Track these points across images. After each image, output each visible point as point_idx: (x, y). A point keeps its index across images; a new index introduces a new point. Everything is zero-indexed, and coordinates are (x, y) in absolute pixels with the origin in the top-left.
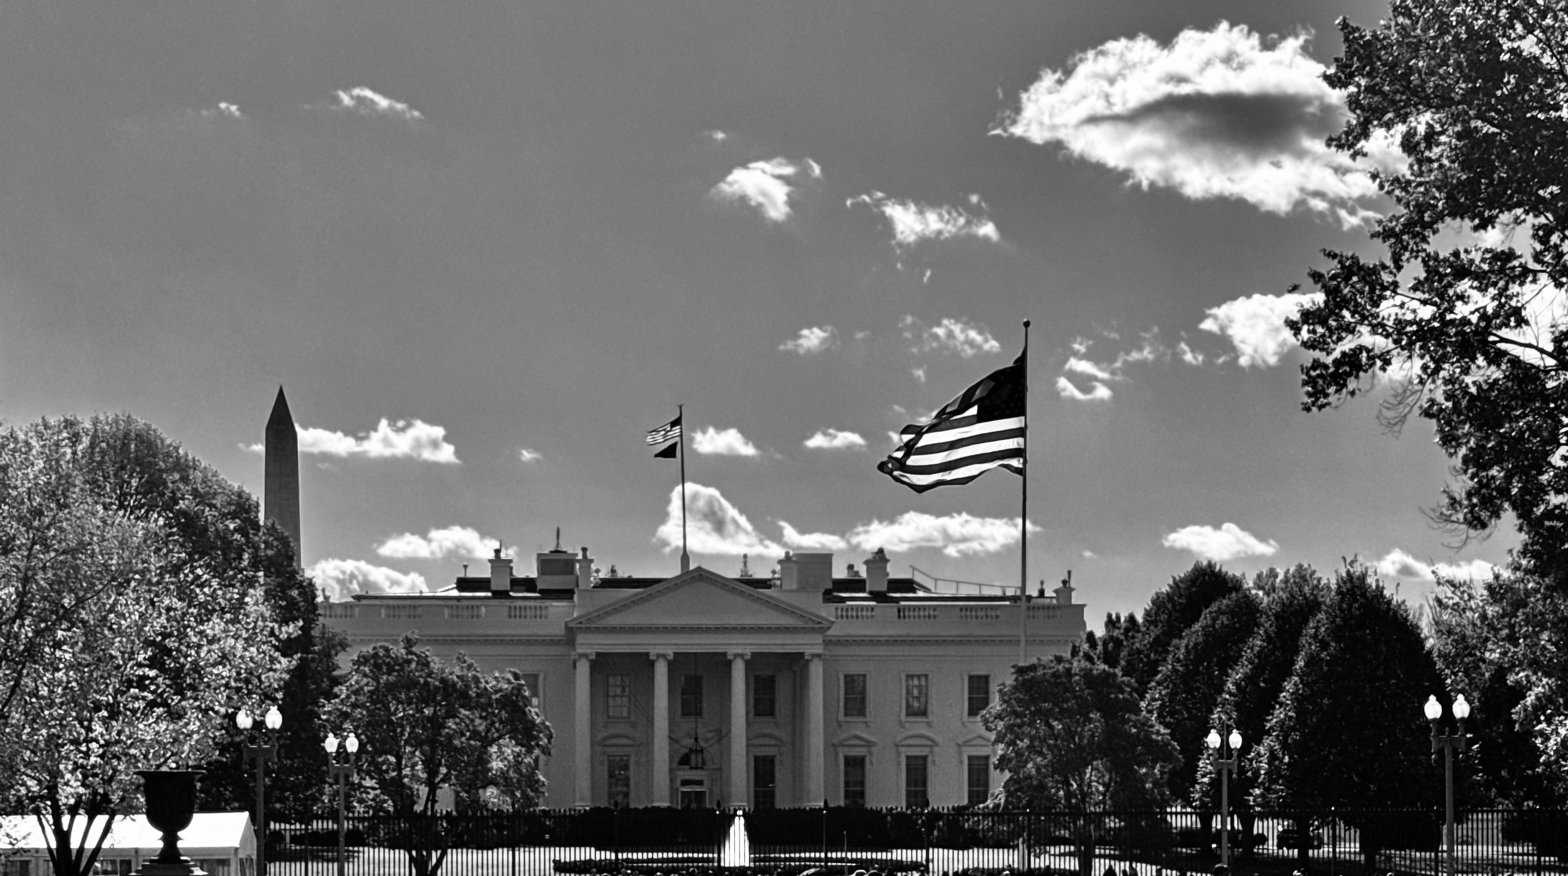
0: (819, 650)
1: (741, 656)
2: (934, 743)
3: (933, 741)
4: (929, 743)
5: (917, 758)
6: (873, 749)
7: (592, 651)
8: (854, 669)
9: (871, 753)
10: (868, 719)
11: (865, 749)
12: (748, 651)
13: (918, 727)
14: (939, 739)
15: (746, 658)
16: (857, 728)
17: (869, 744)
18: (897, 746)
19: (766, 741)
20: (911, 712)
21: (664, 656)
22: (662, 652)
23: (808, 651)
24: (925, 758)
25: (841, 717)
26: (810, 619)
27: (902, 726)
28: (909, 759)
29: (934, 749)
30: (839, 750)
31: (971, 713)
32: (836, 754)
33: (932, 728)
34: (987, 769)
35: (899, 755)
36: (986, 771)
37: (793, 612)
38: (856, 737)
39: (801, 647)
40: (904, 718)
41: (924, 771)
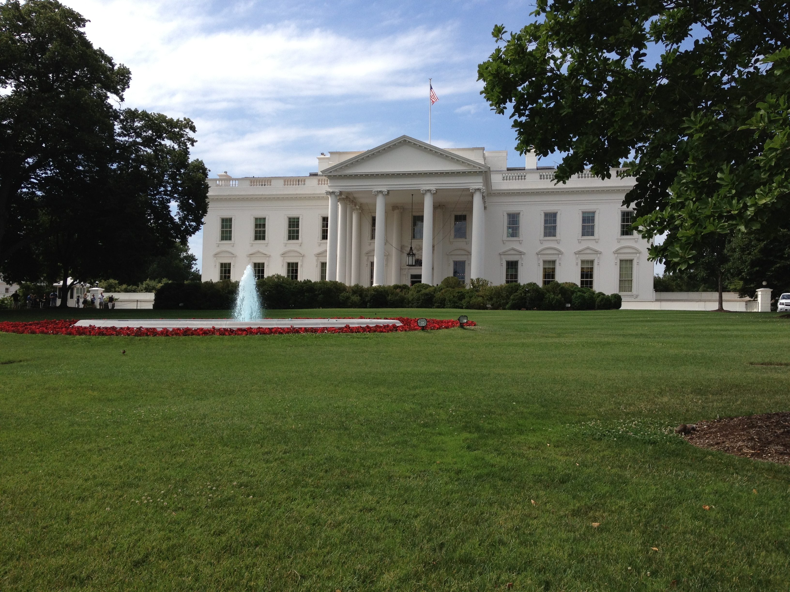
0: (480, 186)
1: (429, 191)
2: (560, 253)
3: (560, 251)
4: (556, 252)
5: (549, 262)
6: (522, 256)
7: (337, 190)
8: (513, 209)
9: (522, 259)
10: (521, 239)
11: (519, 257)
12: (433, 188)
13: (550, 243)
14: (562, 250)
15: (432, 192)
16: (513, 244)
17: (521, 253)
18: (537, 254)
19: (460, 252)
20: (547, 234)
21: (381, 192)
22: (379, 189)
23: (472, 187)
24: (554, 262)
25: (505, 238)
26: (474, 166)
27: (541, 242)
28: (545, 262)
29: (560, 256)
30: (502, 256)
31: (583, 235)
32: (501, 259)
33: (558, 243)
34: (593, 268)
35: (539, 259)
36: (592, 269)
37: (463, 162)
38: (513, 249)
39: (468, 185)
40: (542, 237)
41: (554, 269)
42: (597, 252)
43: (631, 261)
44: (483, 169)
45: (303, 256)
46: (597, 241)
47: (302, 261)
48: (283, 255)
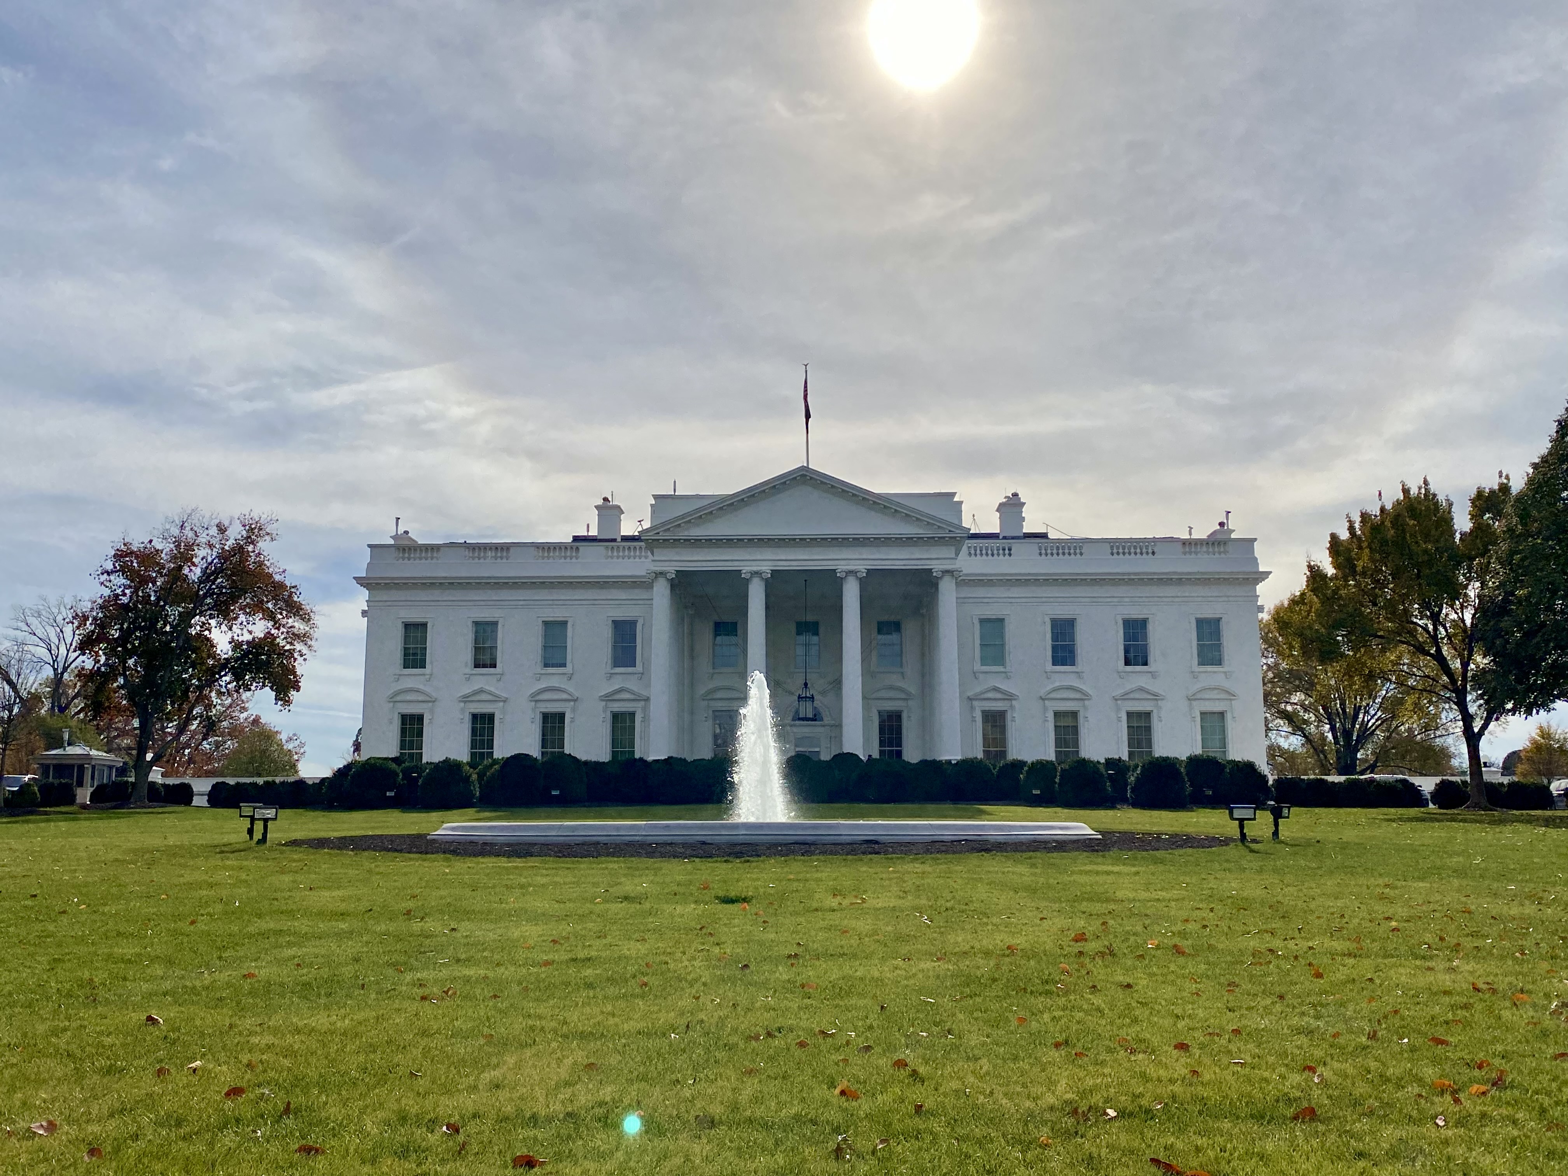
0: (952, 566)
1: (853, 573)
2: (1085, 697)
3: (1085, 694)
4: (1078, 696)
5: (1066, 712)
6: (1014, 702)
7: (671, 569)
8: (991, 612)
9: (1013, 708)
10: (1008, 669)
11: (1007, 703)
12: (862, 567)
13: (1064, 676)
14: (1091, 691)
15: (859, 575)
16: (995, 679)
17: (1010, 697)
18: (1043, 699)
19: (892, 694)
20: (1057, 660)
21: (760, 574)
22: (755, 569)
23: (937, 567)
24: (1074, 715)
25: (978, 666)
26: (939, 527)
27: (1048, 675)
28: (1057, 714)
29: (1086, 702)
30: (975, 703)
31: (1127, 663)
32: (972, 708)
33: (1080, 677)
34: (1150, 727)
35: (1045, 709)
36: (1148, 729)
37: (918, 519)
38: (996, 689)
39: (928, 562)
40: (1049, 666)
41: (1075, 730)
42: (1156, 697)
43: (1222, 715)
44: (958, 533)
45: (575, 700)
46: (1154, 675)
47: (574, 710)
48: (535, 698)
